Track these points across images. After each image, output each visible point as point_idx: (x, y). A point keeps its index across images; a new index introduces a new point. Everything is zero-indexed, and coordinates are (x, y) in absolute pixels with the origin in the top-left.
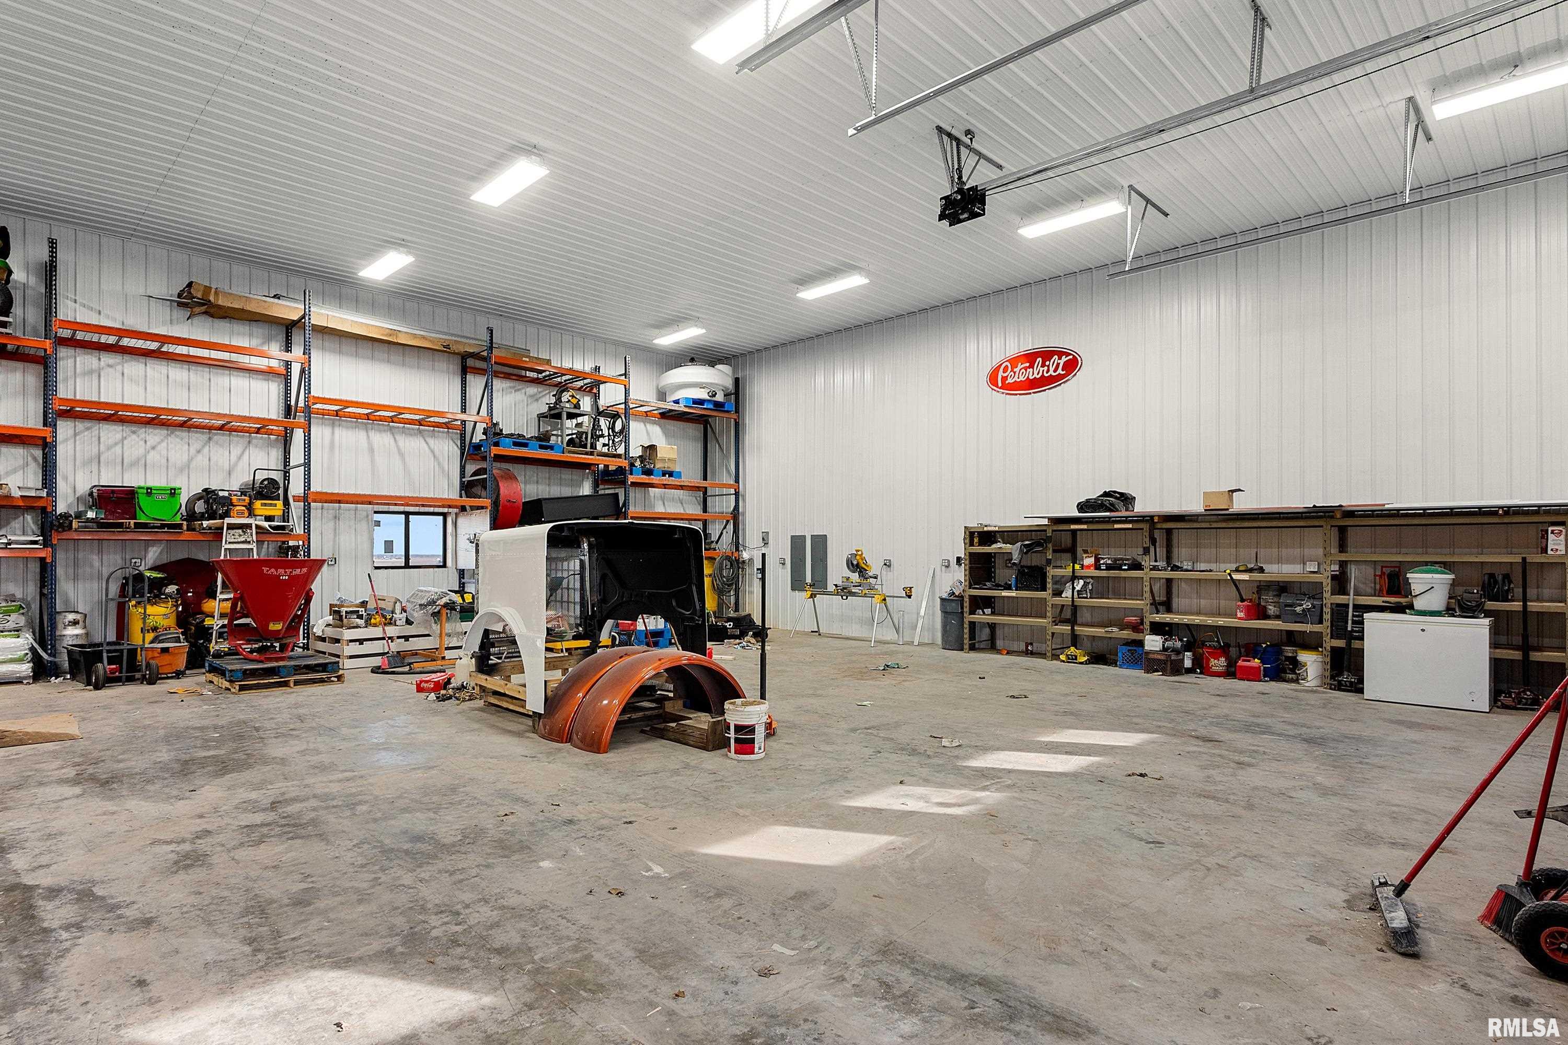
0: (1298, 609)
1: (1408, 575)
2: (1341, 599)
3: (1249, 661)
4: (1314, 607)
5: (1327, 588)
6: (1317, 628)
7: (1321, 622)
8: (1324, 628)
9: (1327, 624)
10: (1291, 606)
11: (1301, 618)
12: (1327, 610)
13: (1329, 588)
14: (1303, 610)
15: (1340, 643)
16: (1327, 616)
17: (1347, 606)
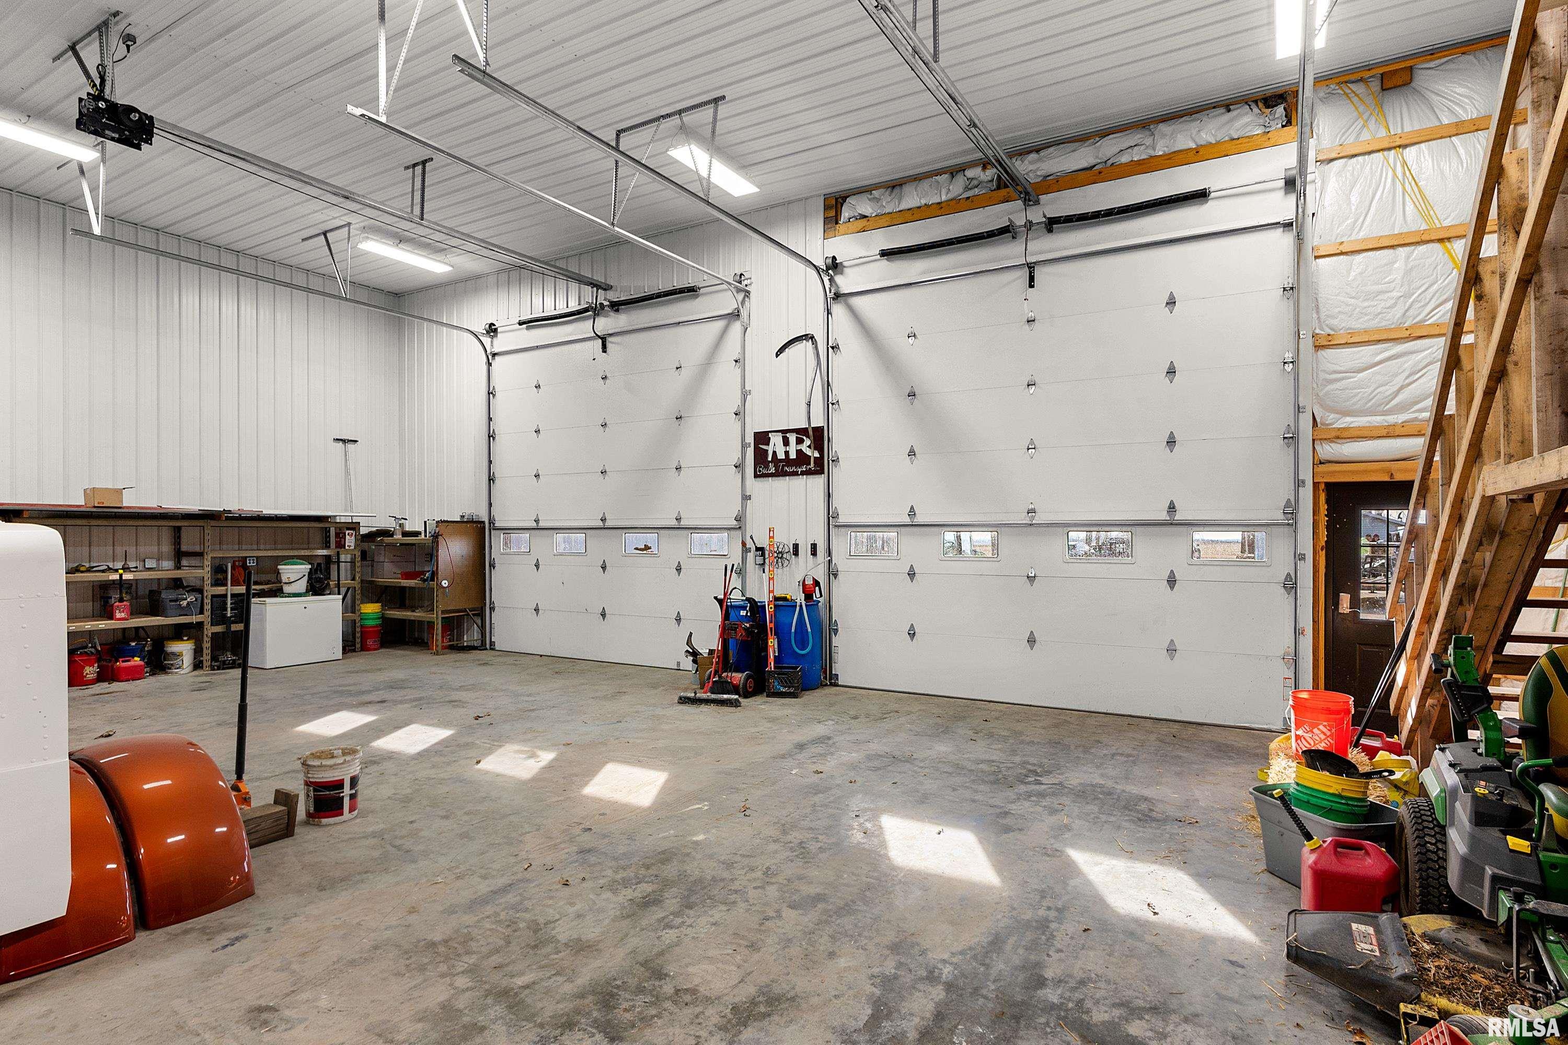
0: (184, 603)
1: (279, 567)
2: (220, 590)
3: (129, 661)
4: (196, 600)
5: (208, 582)
6: (200, 618)
7: (201, 612)
8: (206, 618)
9: (208, 613)
10: (176, 600)
11: (185, 611)
12: (207, 601)
13: (209, 582)
14: (188, 603)
15: (219, 629)
16: (208, 607)
17: (225, 596)
